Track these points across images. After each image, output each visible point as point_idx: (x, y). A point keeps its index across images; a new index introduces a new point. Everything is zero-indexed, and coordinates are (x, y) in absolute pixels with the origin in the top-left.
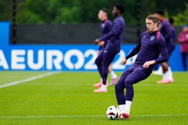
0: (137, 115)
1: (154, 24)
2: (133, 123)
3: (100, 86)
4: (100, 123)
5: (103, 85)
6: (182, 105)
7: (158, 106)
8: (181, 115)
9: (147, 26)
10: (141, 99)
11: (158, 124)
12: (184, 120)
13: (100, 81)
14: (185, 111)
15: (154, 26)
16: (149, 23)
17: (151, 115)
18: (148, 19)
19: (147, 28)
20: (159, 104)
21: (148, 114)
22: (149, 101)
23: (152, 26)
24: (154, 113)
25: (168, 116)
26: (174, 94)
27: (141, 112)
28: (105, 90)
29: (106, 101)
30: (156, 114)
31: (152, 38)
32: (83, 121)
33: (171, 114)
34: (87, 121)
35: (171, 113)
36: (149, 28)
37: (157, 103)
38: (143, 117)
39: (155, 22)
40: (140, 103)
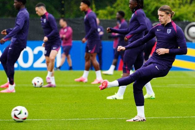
0: (62, 118)
1: (167, 15)
2: (58, 128)
3: (7, 86)
4: (22, 128)
5: (10, 85)
6: (111, 107)
7: (86, 109)
8: (111, 119)
9: (160, 18)
10: (66, 101)
11: (86, 129)
12: (114, 125)
13: (7, 81)
14: (116, 114)
15: (166, 18)
16: (161, 15)
17: (78, 118)
18: (160, 10)
19: (160, 20)
20: (87, 106)
21: (74, 118)
22: (76, 103)
23: (164, 19)
24: (81, 117)
25: (97, 120)
26: (103, 96)
27: (66, 116)
28: (13, 90)
29: (27, 104)
30: (83, 117)
31: (169, 31)
32: (2, 126)
33: (100, 118)
34: (7, 125)
35: (100, 116)
36: (161, 20)
37: (85, 106)
38: (68, 121)
39: (168, 13)
40: (66, 106)
